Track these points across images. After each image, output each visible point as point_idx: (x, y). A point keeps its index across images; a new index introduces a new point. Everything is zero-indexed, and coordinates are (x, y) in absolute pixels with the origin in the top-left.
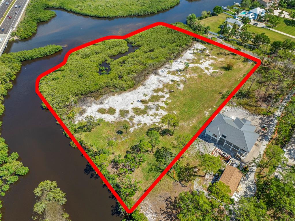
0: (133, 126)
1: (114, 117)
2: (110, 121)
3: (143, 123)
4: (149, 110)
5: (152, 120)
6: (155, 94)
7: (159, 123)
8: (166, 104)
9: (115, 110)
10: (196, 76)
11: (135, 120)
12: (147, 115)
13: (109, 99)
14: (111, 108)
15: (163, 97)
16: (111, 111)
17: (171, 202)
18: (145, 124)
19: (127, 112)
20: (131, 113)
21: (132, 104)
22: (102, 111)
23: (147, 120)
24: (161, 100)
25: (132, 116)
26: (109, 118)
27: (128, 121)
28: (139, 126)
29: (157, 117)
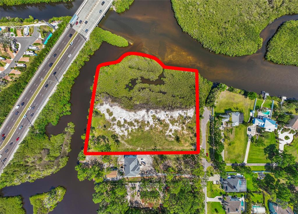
0: (111, 128)
1: (109, 118)
2: (106, 118)
3: (115, 130)
4: (123, 127)
5: (119, 132)
6: (133, 122)
7: (120, 136)
8: (132, 131)
9: (112, 115)
10: (160, 130)
11: (114, 127)
12: (120, 129)
13: (116, 107)
14: (112, 112)
15: (135, 126)
16: (111, 114)
17: (95, 161)
18: (115, 131)
19: (115, 120)
20: (116, 122)
21: (121, 118)
22: (108, 111)
23: (118, 130)
24: (132, 127)
25: (115, 124)
26: (107, 117)
27: (112, 124)
28: (113, 130)
29: (122, 133)
